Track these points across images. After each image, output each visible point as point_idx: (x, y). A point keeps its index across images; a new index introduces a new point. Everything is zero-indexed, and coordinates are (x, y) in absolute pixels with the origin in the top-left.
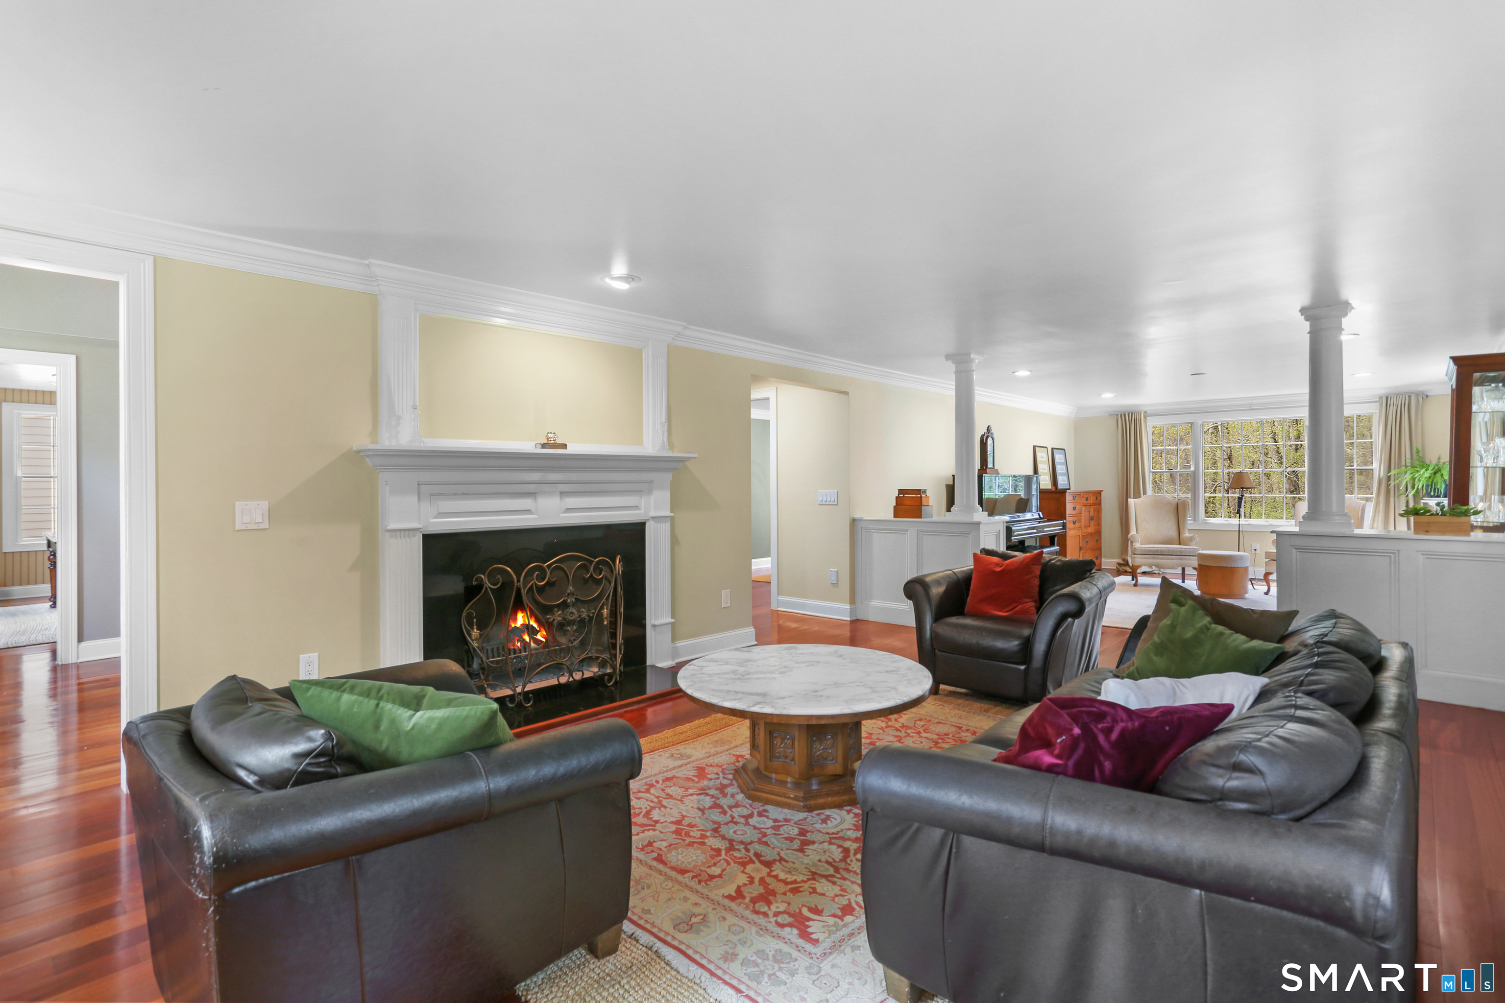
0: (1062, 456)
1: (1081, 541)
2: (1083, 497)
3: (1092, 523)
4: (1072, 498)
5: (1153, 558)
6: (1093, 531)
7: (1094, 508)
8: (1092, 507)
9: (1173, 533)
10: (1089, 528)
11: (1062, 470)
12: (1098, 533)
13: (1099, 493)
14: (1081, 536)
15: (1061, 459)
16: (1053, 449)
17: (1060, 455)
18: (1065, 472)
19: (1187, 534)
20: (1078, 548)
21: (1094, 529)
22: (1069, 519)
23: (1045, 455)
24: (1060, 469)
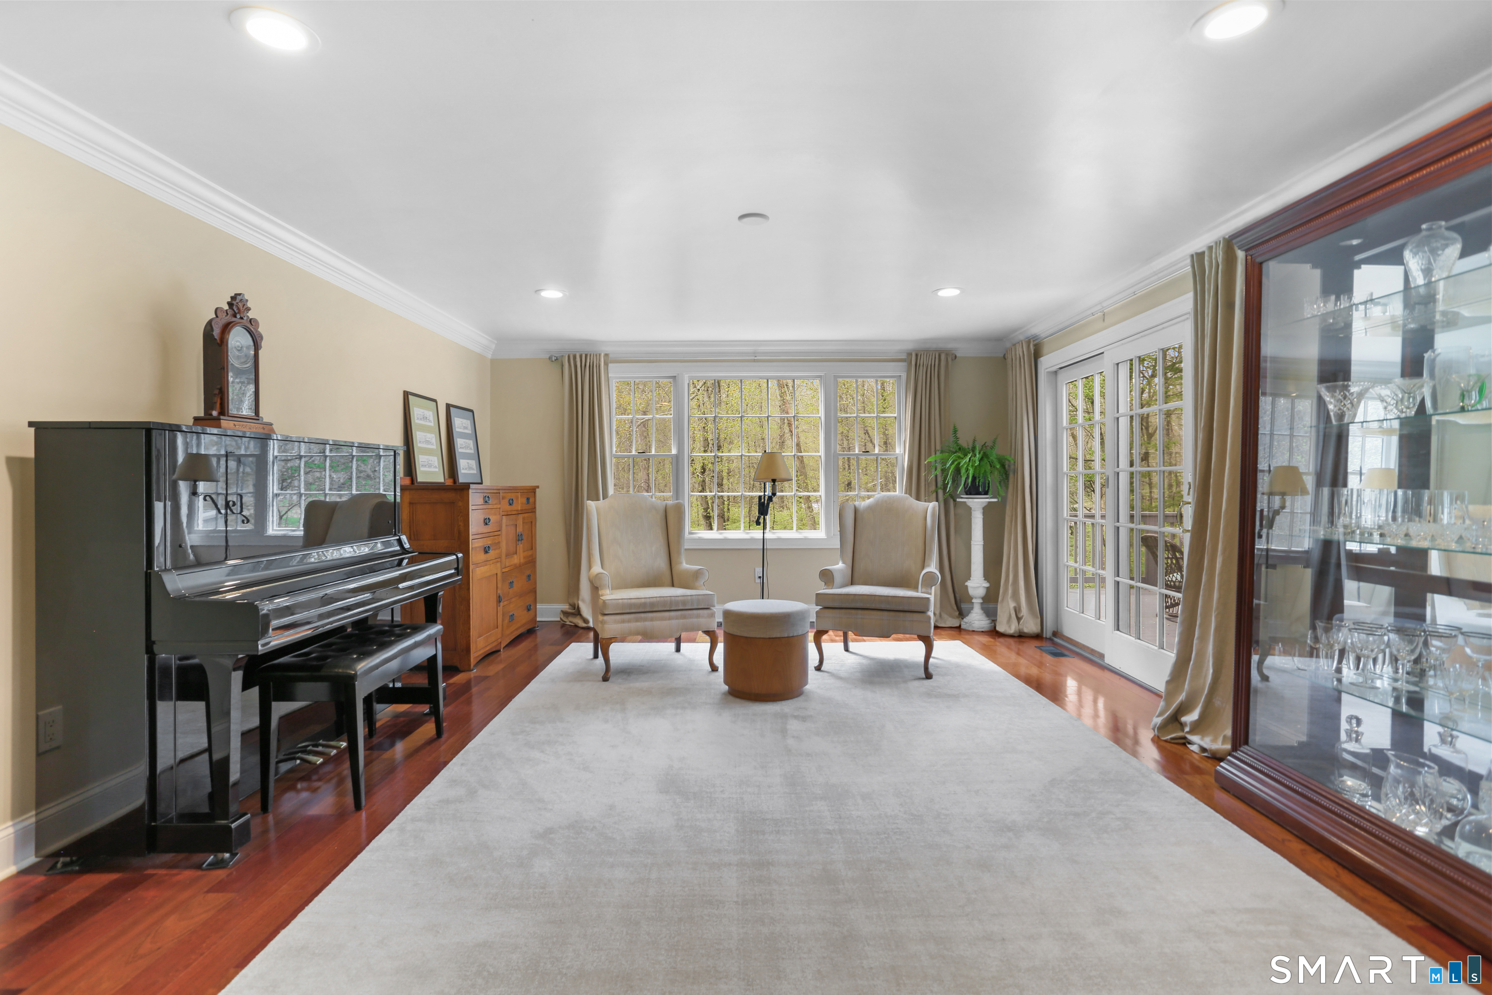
0: (468, 423)
1: (499, 585)
2: (503, 498)
3: (521, 546)
4: (481, 501)
5: (637, 620)
6: (522, 561)
7: (524, 519)
8: (521, 516)
9: (661, 563)
10: (515, 556)
11: (467, 447)
12: (531, 562)
13: (533, 490)
14: (499, 575)
15: (466, 428)
16: (448, 406)
17: (464, 421)
18: (472, 451)
19: (685, 565)
20: (494, 599)
21: (524, 558)
22: (475, 544)
23: (430, 415)
24: (463, 445)
